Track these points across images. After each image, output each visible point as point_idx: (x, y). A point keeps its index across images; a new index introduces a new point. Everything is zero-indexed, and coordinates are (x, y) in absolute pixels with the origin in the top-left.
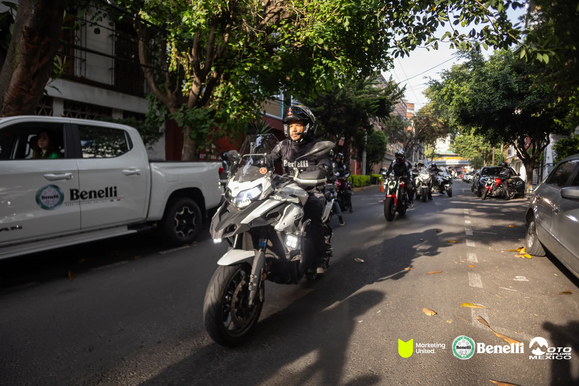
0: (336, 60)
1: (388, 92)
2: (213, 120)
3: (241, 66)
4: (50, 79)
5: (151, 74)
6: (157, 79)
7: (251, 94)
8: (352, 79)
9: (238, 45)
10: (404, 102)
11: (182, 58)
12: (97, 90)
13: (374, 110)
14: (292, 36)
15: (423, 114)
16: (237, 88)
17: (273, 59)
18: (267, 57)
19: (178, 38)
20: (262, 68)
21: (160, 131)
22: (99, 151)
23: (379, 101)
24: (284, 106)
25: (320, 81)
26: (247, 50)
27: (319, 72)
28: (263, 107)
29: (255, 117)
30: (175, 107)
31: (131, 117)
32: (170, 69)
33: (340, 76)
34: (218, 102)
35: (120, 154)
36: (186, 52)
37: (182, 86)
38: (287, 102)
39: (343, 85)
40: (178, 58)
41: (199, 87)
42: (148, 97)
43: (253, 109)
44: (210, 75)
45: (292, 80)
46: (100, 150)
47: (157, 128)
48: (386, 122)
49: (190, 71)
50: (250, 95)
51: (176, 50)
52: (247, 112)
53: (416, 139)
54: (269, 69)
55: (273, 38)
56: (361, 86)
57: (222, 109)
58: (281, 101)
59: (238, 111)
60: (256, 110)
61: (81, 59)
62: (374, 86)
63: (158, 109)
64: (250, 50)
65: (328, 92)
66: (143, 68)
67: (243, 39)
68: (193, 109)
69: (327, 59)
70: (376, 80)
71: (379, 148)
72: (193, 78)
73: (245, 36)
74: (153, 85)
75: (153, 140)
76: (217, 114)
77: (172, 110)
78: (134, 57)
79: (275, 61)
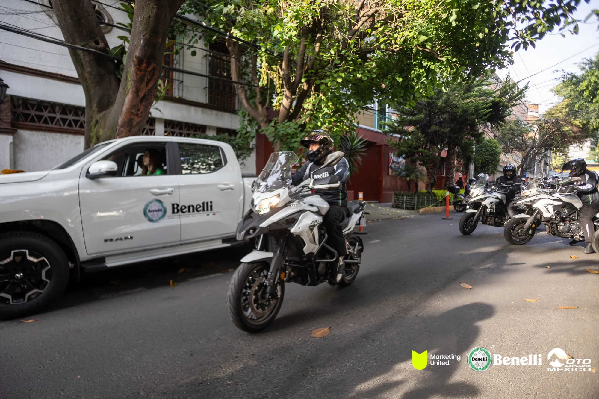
0: (439, 61)
1: (503, 94)
2: (303, 134)
3: (333, 76)
4: (154, 102)
5: (243, 90)
6: (248, 95)
7: (343, 104)
8: (459, 81)
9: (329, 54)
10: (525, 103)
11: (272, 72)
12: (193, 109)
13: (485, 115)
14: (388, 39)
15: (551, 116)
16: (328, 99)
17: (367, 67)
18: (360, 64)
19: (268, 52)
20: (355, 76)
21: (251, 147)
22: (194, 168)
23: (491, 104)
24: (378, 115)
25: (420, 86)
26: (338, 59)
27: (419, 76)
28: (357, 117)
29: (347, 129)
30: (266, 122)
31: (224, 133)
32: (260, 84)
33: (444, 79)
34: (309, 114)
35: (214, 170)
36: (277, 65)
37: (272, 100)
38: (382, 112)
39: (447, 89)
40: (269, 72)
41: (289, 100)
42: (240, 113)
43: (345, 121)
44: (301, 87)
45: (388, 88)
46: (195, 166)
47: (248, 144)
48: (500, 128)
49: (280, 85)
50: (343, 106)
51: (267, 64)
52: (338, 124)
53: (540, 147)
54: (363, 77)
55: (367, 43)
56: (469, 89)
57: (313, 121)
58: (375, 110)
59: (330, 123)
60: (349, 122)
61: (179, 81)
62: (485, 87)
63: (249, 124)
64: (343, 58)
65: (429, 98)
66: (235, 85)
67: (335, 47)
68: (284, 123)
69: (429, 60)
70: (488, 80)
71: (490, 159)
72: (283, 91)
73: (337, 44)
74: (244, 101)
75: (245, 155)
76: (307, 127)
77: (262, 125)
78: (227, 74)
79: (369, 69)
